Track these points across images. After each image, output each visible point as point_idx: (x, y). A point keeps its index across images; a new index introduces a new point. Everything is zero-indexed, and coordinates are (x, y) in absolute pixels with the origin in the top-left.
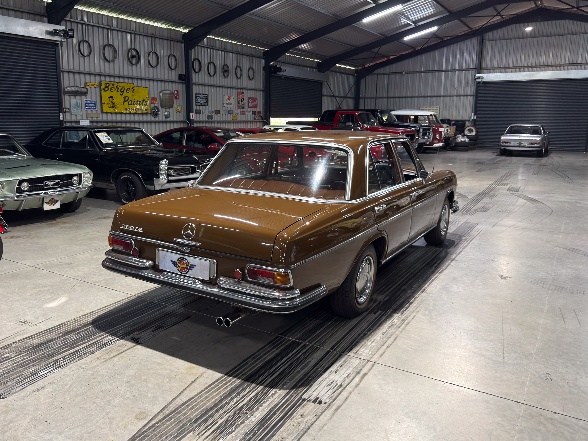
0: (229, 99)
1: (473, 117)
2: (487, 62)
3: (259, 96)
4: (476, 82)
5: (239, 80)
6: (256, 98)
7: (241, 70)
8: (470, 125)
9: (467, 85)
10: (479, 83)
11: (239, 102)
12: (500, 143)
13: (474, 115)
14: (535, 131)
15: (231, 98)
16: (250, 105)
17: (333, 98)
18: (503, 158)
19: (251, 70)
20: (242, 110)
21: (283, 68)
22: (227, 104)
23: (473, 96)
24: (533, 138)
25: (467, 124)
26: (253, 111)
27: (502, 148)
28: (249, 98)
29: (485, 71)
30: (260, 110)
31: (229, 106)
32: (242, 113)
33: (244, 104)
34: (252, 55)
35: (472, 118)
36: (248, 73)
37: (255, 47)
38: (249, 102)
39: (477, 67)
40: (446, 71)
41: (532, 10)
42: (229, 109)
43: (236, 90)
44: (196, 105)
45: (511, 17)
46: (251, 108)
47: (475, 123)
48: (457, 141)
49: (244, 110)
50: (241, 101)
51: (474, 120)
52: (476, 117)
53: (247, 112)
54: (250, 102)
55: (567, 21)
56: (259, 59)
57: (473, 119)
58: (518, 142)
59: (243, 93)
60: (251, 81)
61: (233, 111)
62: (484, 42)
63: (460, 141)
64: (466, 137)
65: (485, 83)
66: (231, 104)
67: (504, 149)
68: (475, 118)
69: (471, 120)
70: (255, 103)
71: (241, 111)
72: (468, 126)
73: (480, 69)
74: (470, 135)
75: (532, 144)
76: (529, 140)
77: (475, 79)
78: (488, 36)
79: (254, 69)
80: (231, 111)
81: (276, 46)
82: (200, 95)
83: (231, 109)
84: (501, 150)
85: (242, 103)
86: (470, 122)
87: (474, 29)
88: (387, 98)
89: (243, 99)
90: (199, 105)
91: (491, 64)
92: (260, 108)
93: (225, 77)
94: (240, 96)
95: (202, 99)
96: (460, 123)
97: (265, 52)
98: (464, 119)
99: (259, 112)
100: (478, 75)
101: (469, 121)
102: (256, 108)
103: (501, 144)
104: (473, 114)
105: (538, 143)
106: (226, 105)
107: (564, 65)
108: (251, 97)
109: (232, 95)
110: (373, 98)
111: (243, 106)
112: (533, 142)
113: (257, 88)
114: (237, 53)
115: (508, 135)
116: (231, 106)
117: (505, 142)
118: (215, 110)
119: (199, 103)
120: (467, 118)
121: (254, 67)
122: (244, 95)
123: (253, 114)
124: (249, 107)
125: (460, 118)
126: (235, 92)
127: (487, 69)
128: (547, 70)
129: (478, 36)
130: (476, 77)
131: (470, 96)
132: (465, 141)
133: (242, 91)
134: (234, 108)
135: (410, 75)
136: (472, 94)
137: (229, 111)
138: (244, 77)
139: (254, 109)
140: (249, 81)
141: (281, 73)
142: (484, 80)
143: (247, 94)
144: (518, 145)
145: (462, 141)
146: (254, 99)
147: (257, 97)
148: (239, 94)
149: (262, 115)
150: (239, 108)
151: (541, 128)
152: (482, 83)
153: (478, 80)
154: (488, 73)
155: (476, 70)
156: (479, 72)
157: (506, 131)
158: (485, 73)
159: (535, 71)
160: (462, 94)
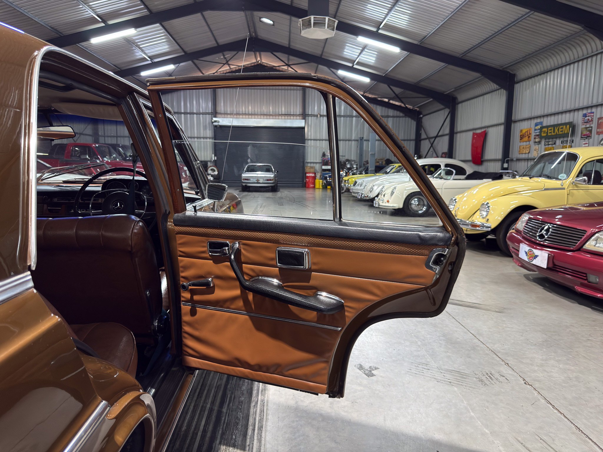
1: (214, 158)
2: (221, 107)
4: (214, 125)
8: (212, 165)
9: (205, 128)
10: (216, 126)
12: (241, 180)
13: (215, 156)
14: (268, 170)
18: (246, 193)
23: (212, 138)
24: (268, 176)
25: (209, 163)
27: (244, 184)
29: (220, 116)
35: (213, 159)
39: (213, 112)
40: (185, 113)
41: (253, 65)
47: (216, 163)
51: (215, 161)
58: (256, 179)
64: (210, 176)
65: (222, 127)
67: (246, 185)
68: (216, 159)
69: (212, 161)
73: (215, 113)
74: (213, 174)
75: (268, 180)
76: (265, 177)
77: (213, 123)
84: (243, 186)
86: (212, 163)
91: (224, 110)
98: (206, 160)
100: (214, 119)
101: (210, 161)
103: (243, 181)
104: (213, 155)
105: (272, 180)
107: (282, 115)
112: (268, 179)
115: (247, 173)
117: (246, 179)
120: (209, 159)
125: (203, 159)
127: (221, 114)
128: (270, 119)
130: (213, 121)
131: (209, 138)
136: (211, 136)
142: (220, 124)
144: (256, 181)
151: (272, 167)
152: (218, 126)
153: (215, 124)
154: (222, 118)
155: (212, 115)
156: (215, 117)
157: (245, 169)
158: (221, 118)
159: (261, 118)
160: (202, 136)
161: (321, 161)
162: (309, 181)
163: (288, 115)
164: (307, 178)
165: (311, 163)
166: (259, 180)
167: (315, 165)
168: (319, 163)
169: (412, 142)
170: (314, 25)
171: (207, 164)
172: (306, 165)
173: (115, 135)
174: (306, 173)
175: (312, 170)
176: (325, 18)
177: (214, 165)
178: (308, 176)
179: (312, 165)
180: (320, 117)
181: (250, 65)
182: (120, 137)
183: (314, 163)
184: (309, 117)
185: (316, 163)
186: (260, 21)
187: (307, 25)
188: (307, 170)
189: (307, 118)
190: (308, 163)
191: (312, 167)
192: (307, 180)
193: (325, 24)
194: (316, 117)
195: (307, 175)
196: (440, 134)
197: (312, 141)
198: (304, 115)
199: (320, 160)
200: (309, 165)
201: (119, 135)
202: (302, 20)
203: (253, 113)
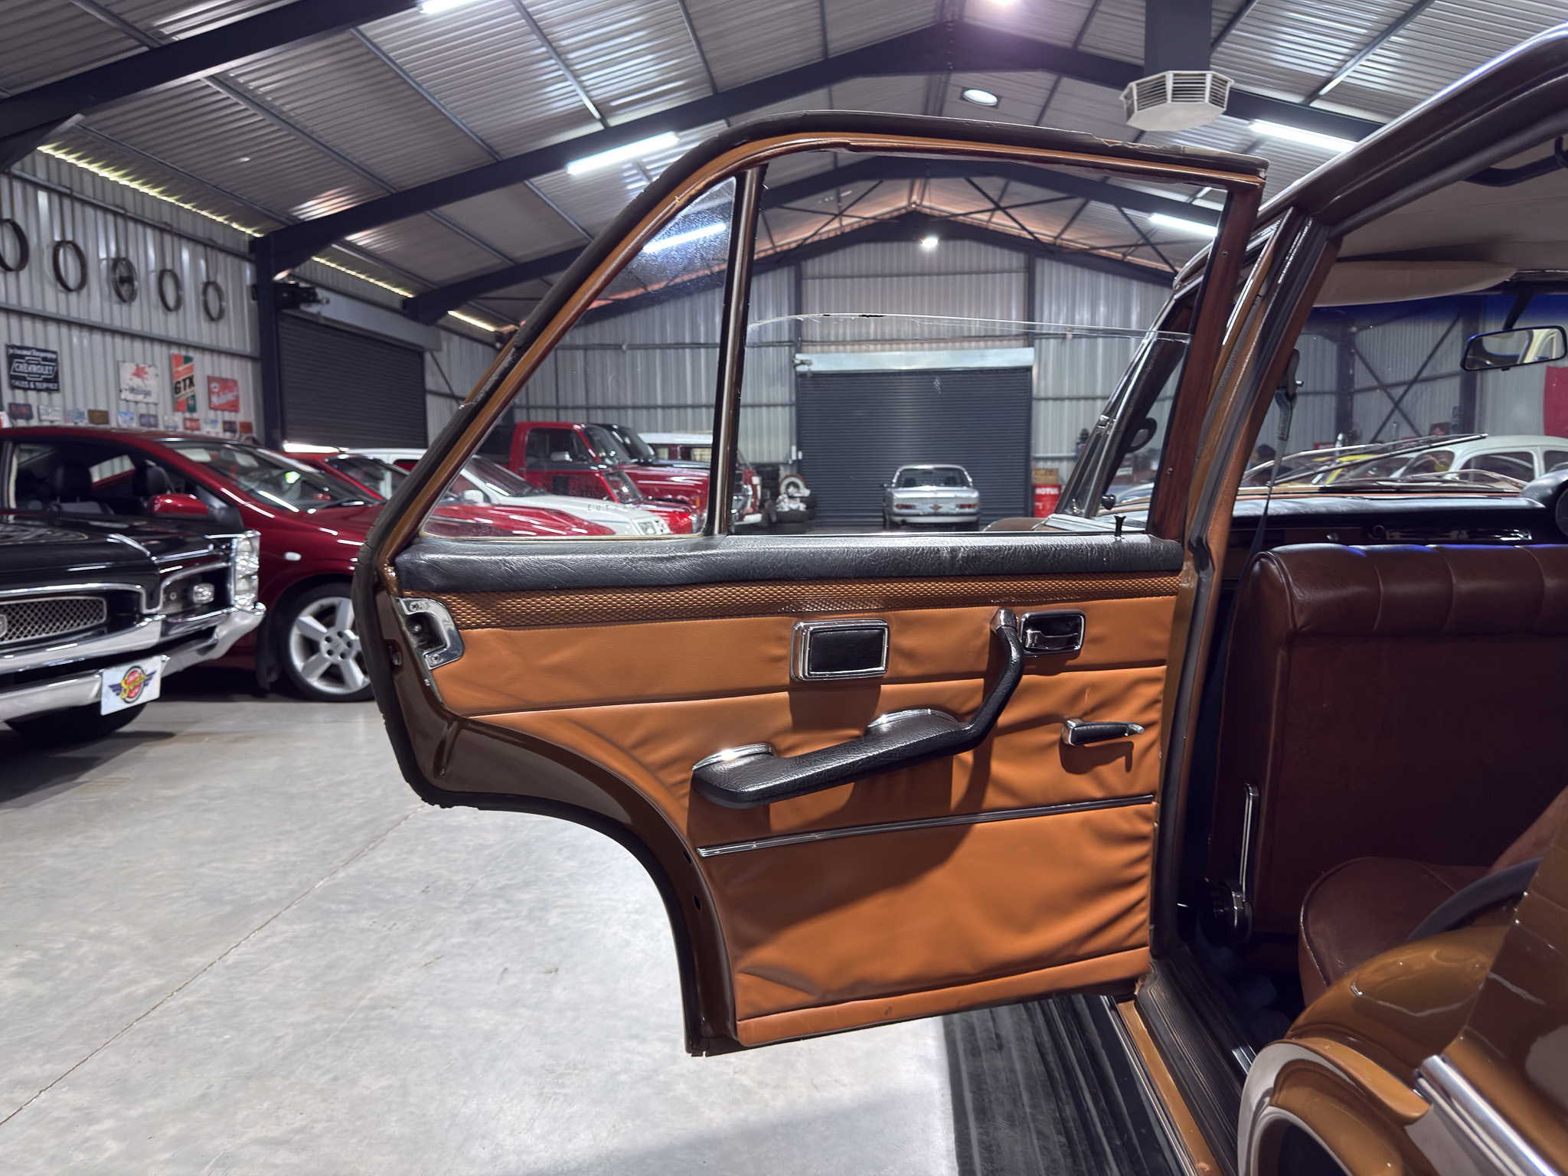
0: (139, 373)
1: (795, 455)
2: (813, 326)
3: (243, 375)
4: (796, 372)
5: (172, 317)
6: (235, 382)
7: (178, 285)
8: (788, 473)
9: (773, 381)
10: (803, 375)
11: (176, 390)
12: (891, 508)
13: (798, 449)
14: (952, 480)
15: (146, 373)
16: (215, 399)
17: (448, 401)
19: (211, 291)
20: (188, 415)
21: (321, 293)
22: (132, 390)
23: (790, 405)
24: (964, 495)
25: (783, 472)
26: (225, 423)
27: (899, 519)
28: (210, 379)
29: (810, 348)
30: (248, 420)
31: (140, 398)
32: (188, 424)
33: (193, 397)
34: (212, 244)
35: (794, 457)
36: (201, 298)
37: (220, 219)
38: (210, 392)
39: (793, 339)
41: (896, 214)
42: (143, 410)
43: (165, 349)
44: (13, 387)
45: (871, 222)
46: (219, 412)
47: (800, 468)
48: (780, 510)
49: (195, 416)
50: (182, 385)
51: (797, 462)
52: (803, 456)
53: (206, 422)
54: (214, 393)
55: (967, 243)
56: (236, 261)
57: (794, 461)
58: (932, 505)
59: (188, 360)
60: (213, 325)
61: (155, 417)
62: (803, 281)
63: (786, 509)
65: (817, 376)
66: (147, 394)
67: (903, 521)
68: (800, 457)
69: (790, 462)
70: (230, 397)
71: (185, 419)
72: (787, 477)
73: (798, 340)
74: (800, 495)
75: (962, 506)
76: (956, 498)
77: (796, 366)
78: (812, 266)
79: (223, 288)
80: (150, 416)
81: (290, 223)
82: (25, 352)
83: (148, 410)
85: (185, 394)
86: (788, 468)
87: (778, 250)
88: (588, 408)
89: (191, 379)
90: (25, 389)
91: (822, 333)
92: (248, 413)
93: (122, 299)
94: (180, 369)
95: (35, 369)
96: (769, 469)
97: (254, 241)
98: (774, 460)
99: (246, 427)
100: (799, 357)
101: (785, 464)
102: (233, 414)
103: (896, 510)
104: (794, 448)
105: (974, 506)
106: (130, 397)
108: (217, 375)
109: (149, 362)
110: (550, 408)
111: (191, 402)
112: (963, 503)
113: (235, 347)
114: (162, 229)
115: (901, 489)
116: (147, 400)
118: (90, 412)
119: (23, 379)
120: (781, 459)
121: (220, 280)
122: (191, 369)
123: (225, 430)
124: (211, 408)
125: (766, 459)
126: (160, 352)
127: (813, 343)
128: (937, 349)
129: (789, 265)
130: (797, 362)
131: (783, 405)
132: (797, 511)
133: (183, 353)
134: (161, 407)
135: (640, 354)
136: (787, 400)
137: (142, 416)
138: (188, 309)
139: (228, 416)
140: (205, 325)
141: (314, 309)
142: (813, 369)
143: (203, 366)
144: (932, 511)
145: (792, 510)
146: (227, 384)
147: (236, 377)
148: (174, 361)
149: (254, 435)
150: (177, 406)
151: (966, 473)
152: (809, 375)
153: (801, 369)
154: (817, 352)
155: (790, 346)
156: (799, 351)
157: (894, 481)
158: (812, 353)
159: (914, 350)
160: (764, 401)
161: (1073, 454)
162: (1044, 506)
163: (989, 338)
164: (1040, 501)
165: (1046, 459)
166: (940, 507)
167: (1056, 465)
168: (1069, 459)
169: (1327, 398)
170: (1173, 94)
171: (778, 470)
172: (1033, 464)
173: (554, 403)
174: (1035, 487)
175: (1051, 479)
176: (1204, 75)
177: (795, 472)
178: (1041, 496)
179: (1049, 465)
180: (1073, 338)
181: (887, 216)
182: (566, 408)
183: (1053, 459)
184: (1041, 339)
185: (1060, 459)
186: (963, 98)
187: (1155, 95)
188: (1037, 478)
189: (1037, 342)
190: (1038, 459)
191: (1051, 472)
192: (1037, 504)
193: (1203, 89)
194: (1060, 340)
195: (1039, 491)
196: (1424, 374)
197: (1050, 402)
198: (1029, 338)
199: (1072, 451)
200: (1041, 465)
201: (562, 403)
202: (1138, 85)
203: (879, 338)
